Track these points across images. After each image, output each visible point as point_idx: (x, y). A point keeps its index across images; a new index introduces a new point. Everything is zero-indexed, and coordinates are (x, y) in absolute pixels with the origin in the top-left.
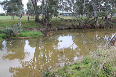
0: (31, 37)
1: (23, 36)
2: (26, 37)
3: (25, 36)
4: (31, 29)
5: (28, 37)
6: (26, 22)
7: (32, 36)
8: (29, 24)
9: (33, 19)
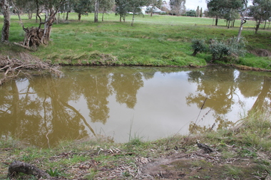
0: (262, 69)
1: (243, 65)
2: (250, 68)
3: (248, 65)
4: (259, 53)
5: (255, 68)
6: (250, 36)
7: (264, 67)
8: (257, 40)
9: (264, 29)
